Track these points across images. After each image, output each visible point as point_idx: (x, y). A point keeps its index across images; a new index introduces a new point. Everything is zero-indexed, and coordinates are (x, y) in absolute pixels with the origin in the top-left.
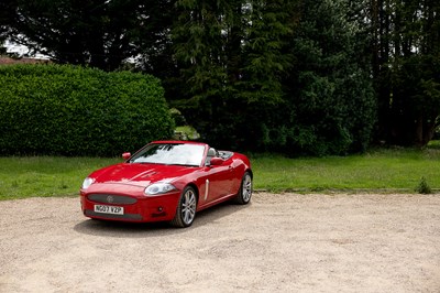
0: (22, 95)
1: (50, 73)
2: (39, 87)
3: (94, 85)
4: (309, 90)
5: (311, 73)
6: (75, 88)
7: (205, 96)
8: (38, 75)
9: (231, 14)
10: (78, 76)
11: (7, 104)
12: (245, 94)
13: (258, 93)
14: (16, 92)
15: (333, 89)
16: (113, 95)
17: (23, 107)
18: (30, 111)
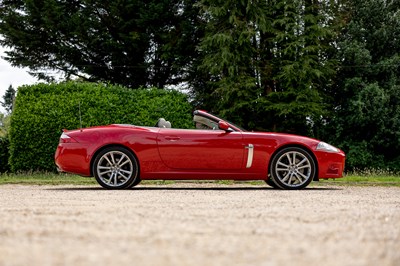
0: (38, 113)
1: (70, 90)
2: (56, 105)
3: (113, 101)
4: (356, 100)
5: (359, 79)
6: (93, 105)
7: (231, 110)
8: (58, 93)
9: (263, 19)
10: (98, 93)
11: (23, 123)
12: (277, 106)
13: (293, 104)
14: (33, 110)
15: (385, 97)
16: (132, 112)
17: (38, 126)
18: (45, 129)
